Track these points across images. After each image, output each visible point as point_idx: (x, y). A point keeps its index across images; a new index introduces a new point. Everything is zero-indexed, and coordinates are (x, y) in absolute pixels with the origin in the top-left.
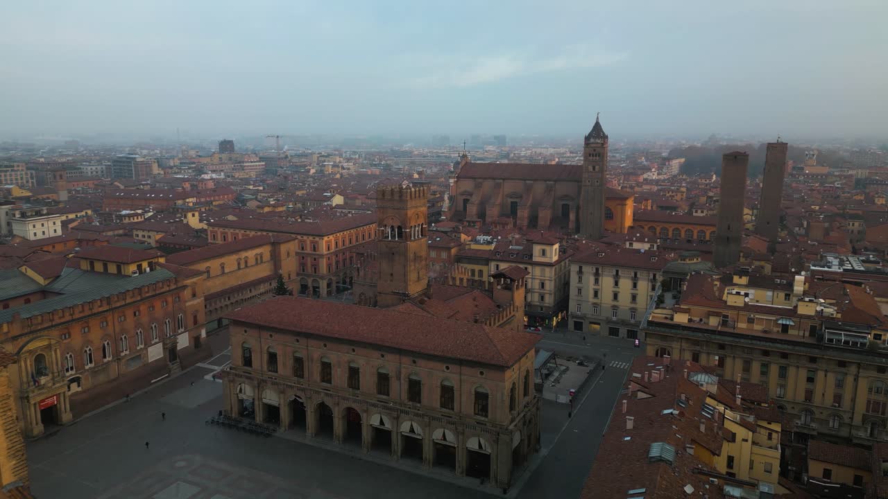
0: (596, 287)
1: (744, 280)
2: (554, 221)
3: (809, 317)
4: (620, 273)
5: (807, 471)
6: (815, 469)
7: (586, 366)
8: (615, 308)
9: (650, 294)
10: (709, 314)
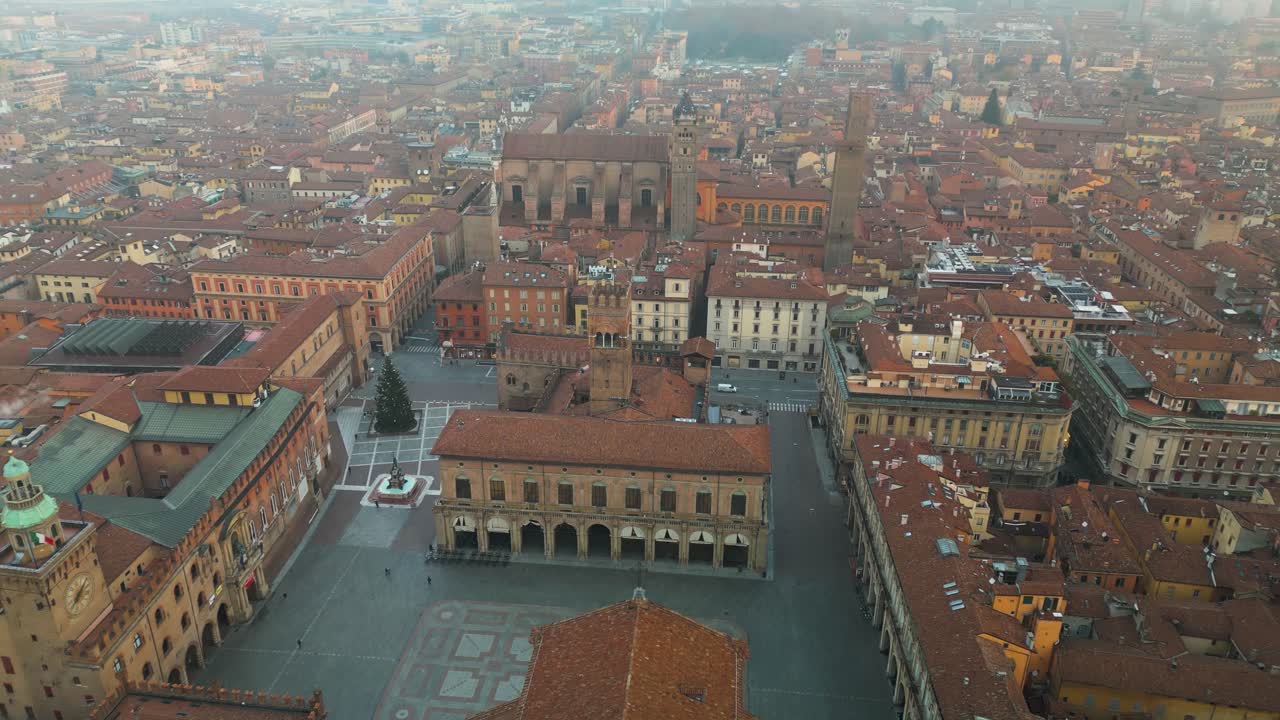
0: (736, 320)
1: (909, 328)
2: (635, 212)
3: (981, 374)
4: (761, 305)
5: (1002, 516)
6: (1008, 514)
7: (750, 415)
8: (756, 340)
9: (792, 323)
10: (899, 378)
